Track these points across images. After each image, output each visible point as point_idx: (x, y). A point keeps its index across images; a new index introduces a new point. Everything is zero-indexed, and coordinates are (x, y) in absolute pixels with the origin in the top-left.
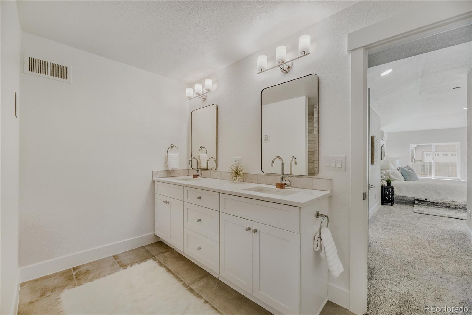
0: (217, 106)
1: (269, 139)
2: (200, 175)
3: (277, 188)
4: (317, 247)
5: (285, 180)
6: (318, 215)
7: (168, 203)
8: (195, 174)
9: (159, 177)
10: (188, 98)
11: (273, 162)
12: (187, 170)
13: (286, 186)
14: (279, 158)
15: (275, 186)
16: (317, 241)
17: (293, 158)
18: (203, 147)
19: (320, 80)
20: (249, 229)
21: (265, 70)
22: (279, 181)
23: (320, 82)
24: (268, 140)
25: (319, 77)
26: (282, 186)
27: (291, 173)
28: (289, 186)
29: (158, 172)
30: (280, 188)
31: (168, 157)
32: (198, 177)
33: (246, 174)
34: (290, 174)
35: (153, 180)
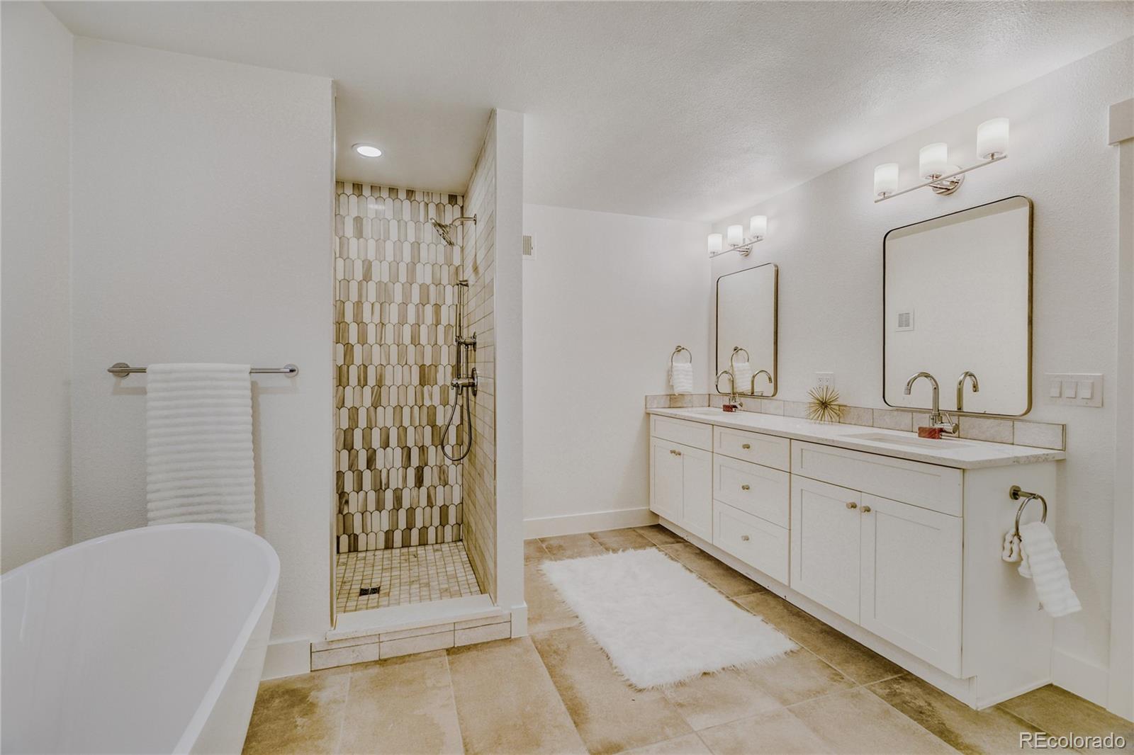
0: (776, 266)
1: (911, 321)
2: (738, 406)
3: (919, 436)
4: (1011, 554)
5: (942, 423)
6: (1015, 494)
7: (680, 454)
8: (728, 404)
9: (657, 408)
10: (711, 253)
11: (910, 384)
12: (707, 396)
13: (943, 434)
14: (927, 376)
15: (917, 434)
16: (1011, 542)
17: (965, 376)
18: (741, 349)
19: (1035, 208)
20: (854, 506)
21: (893, 194)
22: (926, 423)
23: (1035, 211)
24: (908, 325)
25: (1034, 201)
26: (934, 434)
27: (960, 409)
28: (950, 435)
29: (655, 397)
30: (929, 438)
31: (673, 370)
32: (734, 409)
33: (845, 406)
34: (956, 410)
35: (648, 412)
